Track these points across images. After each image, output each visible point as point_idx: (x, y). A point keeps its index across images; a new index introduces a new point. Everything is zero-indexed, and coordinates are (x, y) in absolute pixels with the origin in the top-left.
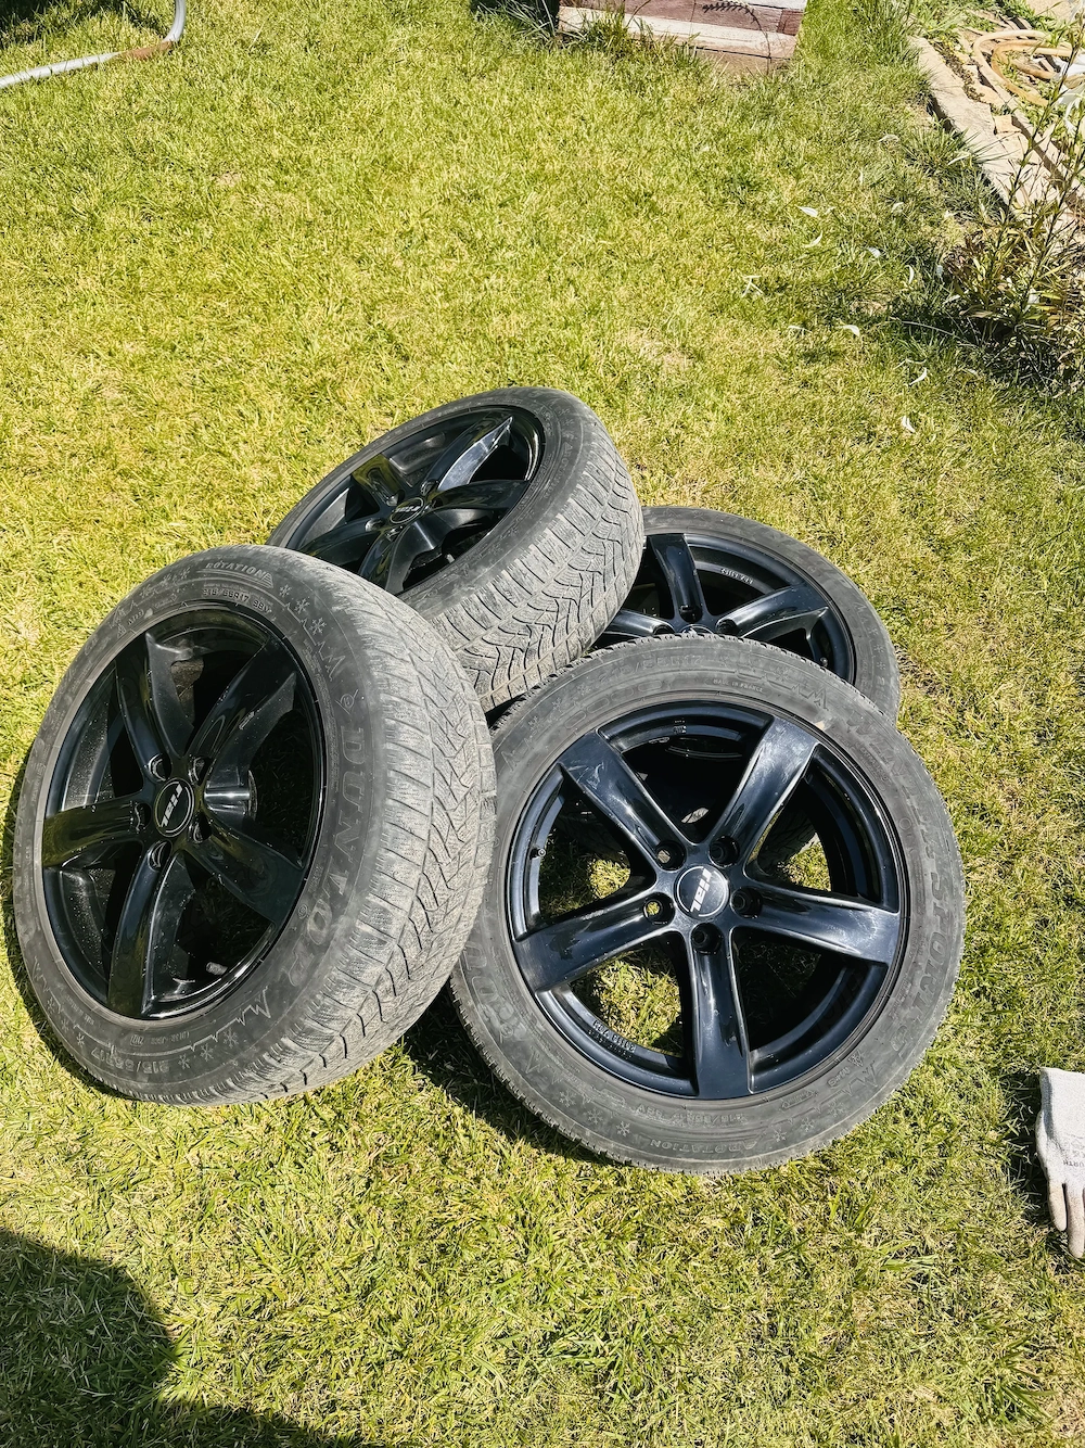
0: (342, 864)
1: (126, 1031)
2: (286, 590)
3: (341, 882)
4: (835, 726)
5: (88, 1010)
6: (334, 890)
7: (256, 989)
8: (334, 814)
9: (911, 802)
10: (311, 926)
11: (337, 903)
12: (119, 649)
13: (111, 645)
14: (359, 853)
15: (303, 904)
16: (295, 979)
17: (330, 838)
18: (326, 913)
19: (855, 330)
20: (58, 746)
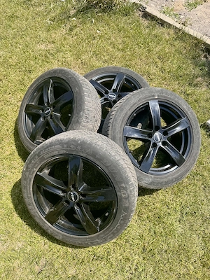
0: (121, 182)
1: (98, 235)
2: (65, 146)
3: (123, 185)
4: (158, 96)
5: (87, 238)
6: (123, 187)
7: (121, 211)
8: (112, 176)
9: (176, 99)
10: (123, 196)
11: (125, 189)
12: (33, 180)
13: (30, 180)
14: (122, 178)
15: (118, 194)
16: (127, 205)
17: (114, 180)
18: (125, 192)
19: (74, 19)
20: (35, 204)
